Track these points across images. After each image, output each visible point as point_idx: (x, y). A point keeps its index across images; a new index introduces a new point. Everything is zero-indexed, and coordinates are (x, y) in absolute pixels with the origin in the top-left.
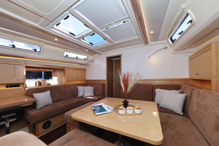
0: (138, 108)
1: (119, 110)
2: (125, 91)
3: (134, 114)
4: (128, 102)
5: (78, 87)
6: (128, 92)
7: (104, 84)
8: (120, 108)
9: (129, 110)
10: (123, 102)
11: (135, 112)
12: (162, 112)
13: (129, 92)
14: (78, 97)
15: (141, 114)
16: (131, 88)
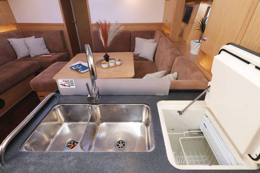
0: (118, 60)
1: (102, 64)
2: (105, 45)
3: (116, 65)
4: (109, 56)
5: (10, 40)
6: (108, 46)
7: (62, 32)
8: (103, 62)
9: (111, 63)
10: (104, 57)
11: (116, 64)
12: (137, 61)
13: (110, 45)
14: (18, 58)
15: (121, 64)
16: (111, 42)
